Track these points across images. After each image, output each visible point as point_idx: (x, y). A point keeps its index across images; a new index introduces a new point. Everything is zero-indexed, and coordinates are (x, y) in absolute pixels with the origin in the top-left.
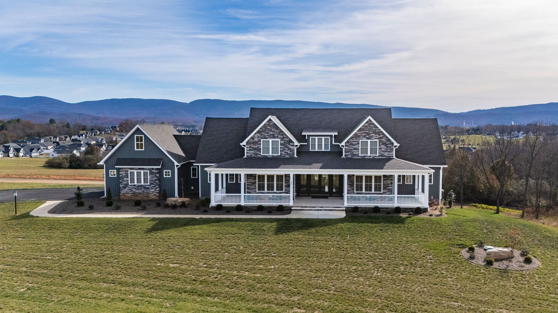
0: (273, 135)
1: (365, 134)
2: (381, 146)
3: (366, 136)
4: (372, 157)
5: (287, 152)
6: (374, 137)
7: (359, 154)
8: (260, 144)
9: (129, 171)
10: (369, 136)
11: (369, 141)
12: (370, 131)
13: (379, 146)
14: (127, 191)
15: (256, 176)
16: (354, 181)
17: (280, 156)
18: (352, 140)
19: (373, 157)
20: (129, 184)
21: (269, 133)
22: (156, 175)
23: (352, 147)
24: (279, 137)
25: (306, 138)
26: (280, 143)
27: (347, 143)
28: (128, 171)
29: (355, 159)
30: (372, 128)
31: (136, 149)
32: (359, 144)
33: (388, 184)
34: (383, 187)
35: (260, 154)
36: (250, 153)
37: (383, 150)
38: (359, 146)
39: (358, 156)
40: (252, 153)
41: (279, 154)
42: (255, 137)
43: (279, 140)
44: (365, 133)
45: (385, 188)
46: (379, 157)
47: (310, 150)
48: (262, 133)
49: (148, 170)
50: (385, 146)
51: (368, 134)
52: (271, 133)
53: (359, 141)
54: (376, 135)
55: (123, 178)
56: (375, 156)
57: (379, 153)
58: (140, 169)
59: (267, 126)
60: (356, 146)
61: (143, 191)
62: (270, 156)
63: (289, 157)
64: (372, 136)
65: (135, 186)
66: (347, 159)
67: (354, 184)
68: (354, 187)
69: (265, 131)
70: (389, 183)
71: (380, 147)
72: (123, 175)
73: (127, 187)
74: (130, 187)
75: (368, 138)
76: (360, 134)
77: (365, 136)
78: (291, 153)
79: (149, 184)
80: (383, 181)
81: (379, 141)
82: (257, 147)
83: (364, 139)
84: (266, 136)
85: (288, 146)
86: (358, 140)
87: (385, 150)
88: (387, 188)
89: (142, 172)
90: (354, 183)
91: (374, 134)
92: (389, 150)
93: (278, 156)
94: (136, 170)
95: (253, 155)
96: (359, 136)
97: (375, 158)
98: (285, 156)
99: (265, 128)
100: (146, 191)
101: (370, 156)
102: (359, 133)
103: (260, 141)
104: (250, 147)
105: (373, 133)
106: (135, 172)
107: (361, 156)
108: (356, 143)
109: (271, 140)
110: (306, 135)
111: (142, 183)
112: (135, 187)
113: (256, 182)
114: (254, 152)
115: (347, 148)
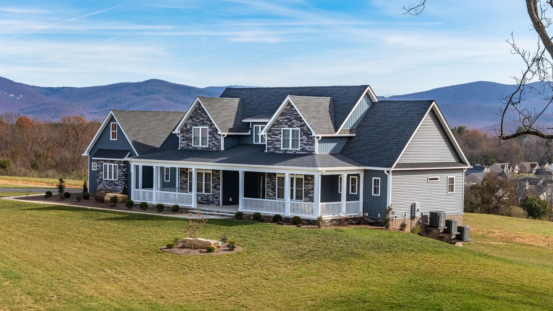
0: (203, 121)
1: (287, 121)
2: (303, 137)
3: (288, 123)
4: (293, 152)
5: (214, 143)
6: (296, 125)
7: (281, 147)
8: (191, 133)
9: (104, 164)
10: (291, 124)
11: (291, 129)
12: (292, 116)
13: (301, 137)
14: (101, 187)
15: (188, 173)
16: (276, 184)
17: (208, 148)
18: (274, 128)
19: (295, 152)
20: (103, 179)
21: (199, 119)
22: (123, 169)
23: (274, 138)
24: (208, 124)
25: (251, 127)
26: (209, 132)
27: (270, 132)
28: (102, 164)
29: (277, 154)
30: (294, 113)
31: (111, 139)
32: (280, 133)
33: (309, 190)
34: (304, 194)
35: (191, 146)
36: (183, 144)
37: (304, 142)
38: (281, 137)
39: (280, 150)
40: (185, 144)
41: (208, 146)
42: (188, 124)
43: (207, 127)
44: (287, 119)
45: (306, 195)
46: (301, 151)
47: (254, 143)
48: (193, 119)
49: (117, 163)
50: (307, 136)
51: (290, 120)
52: (201, 119)
53: (281, 130)
54: (298, 122)
55: (99, 172)
56: (297, 151)
57: (300, 146)
58: (111, 161)
59: (198, 110)
60: (278, 137)
61: (113, 188)
62: (200, 147)
63: (216, 149)
64: (293, 123)
65: (108, 181)
66: (270, 153)
67: (276, 188)
68: (275, 192)
69: (196, 116)
70: (310, 188)
71: (301, 139)
72: (99, 168)
73: (102, 182)
74: (104, 182)
75: (290, 126)
76: (282, 121)
77: (286, 124)
78: (218, 144)
79: (117, 180)
80: (304, 185)
81: (301, 130)
82: (189, 136)
83: (286, 127)
84: (197, 122)
85: (216, 135)
86: (279, 129)
87: (307, 142)
88: (309, 195)
89: (113, 165)
90: (276, 186)
91: (296, 121)
92: (310, 143)
93: (206, 148)
94: (109, 163)
95: (185, 146)
96: (281, 123)
97: (297, 153)
98: (212, 149)
99: (196, 113)
100: (115, 188)
101: (291, 151)
102: (281, 119)
103: (191, 127)
104: (183, 136)
105: (295, 119)
106: (108, 164)
107: (282, 151)
108: (278, 132)
109: (201, 128)
110: (250, 123)
111: (113, 179)
112: (107, 183)
113: (187, 180)
114: (186, 142)
115: (269, 139)
